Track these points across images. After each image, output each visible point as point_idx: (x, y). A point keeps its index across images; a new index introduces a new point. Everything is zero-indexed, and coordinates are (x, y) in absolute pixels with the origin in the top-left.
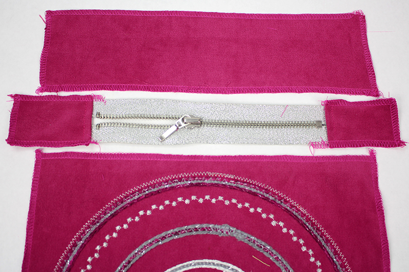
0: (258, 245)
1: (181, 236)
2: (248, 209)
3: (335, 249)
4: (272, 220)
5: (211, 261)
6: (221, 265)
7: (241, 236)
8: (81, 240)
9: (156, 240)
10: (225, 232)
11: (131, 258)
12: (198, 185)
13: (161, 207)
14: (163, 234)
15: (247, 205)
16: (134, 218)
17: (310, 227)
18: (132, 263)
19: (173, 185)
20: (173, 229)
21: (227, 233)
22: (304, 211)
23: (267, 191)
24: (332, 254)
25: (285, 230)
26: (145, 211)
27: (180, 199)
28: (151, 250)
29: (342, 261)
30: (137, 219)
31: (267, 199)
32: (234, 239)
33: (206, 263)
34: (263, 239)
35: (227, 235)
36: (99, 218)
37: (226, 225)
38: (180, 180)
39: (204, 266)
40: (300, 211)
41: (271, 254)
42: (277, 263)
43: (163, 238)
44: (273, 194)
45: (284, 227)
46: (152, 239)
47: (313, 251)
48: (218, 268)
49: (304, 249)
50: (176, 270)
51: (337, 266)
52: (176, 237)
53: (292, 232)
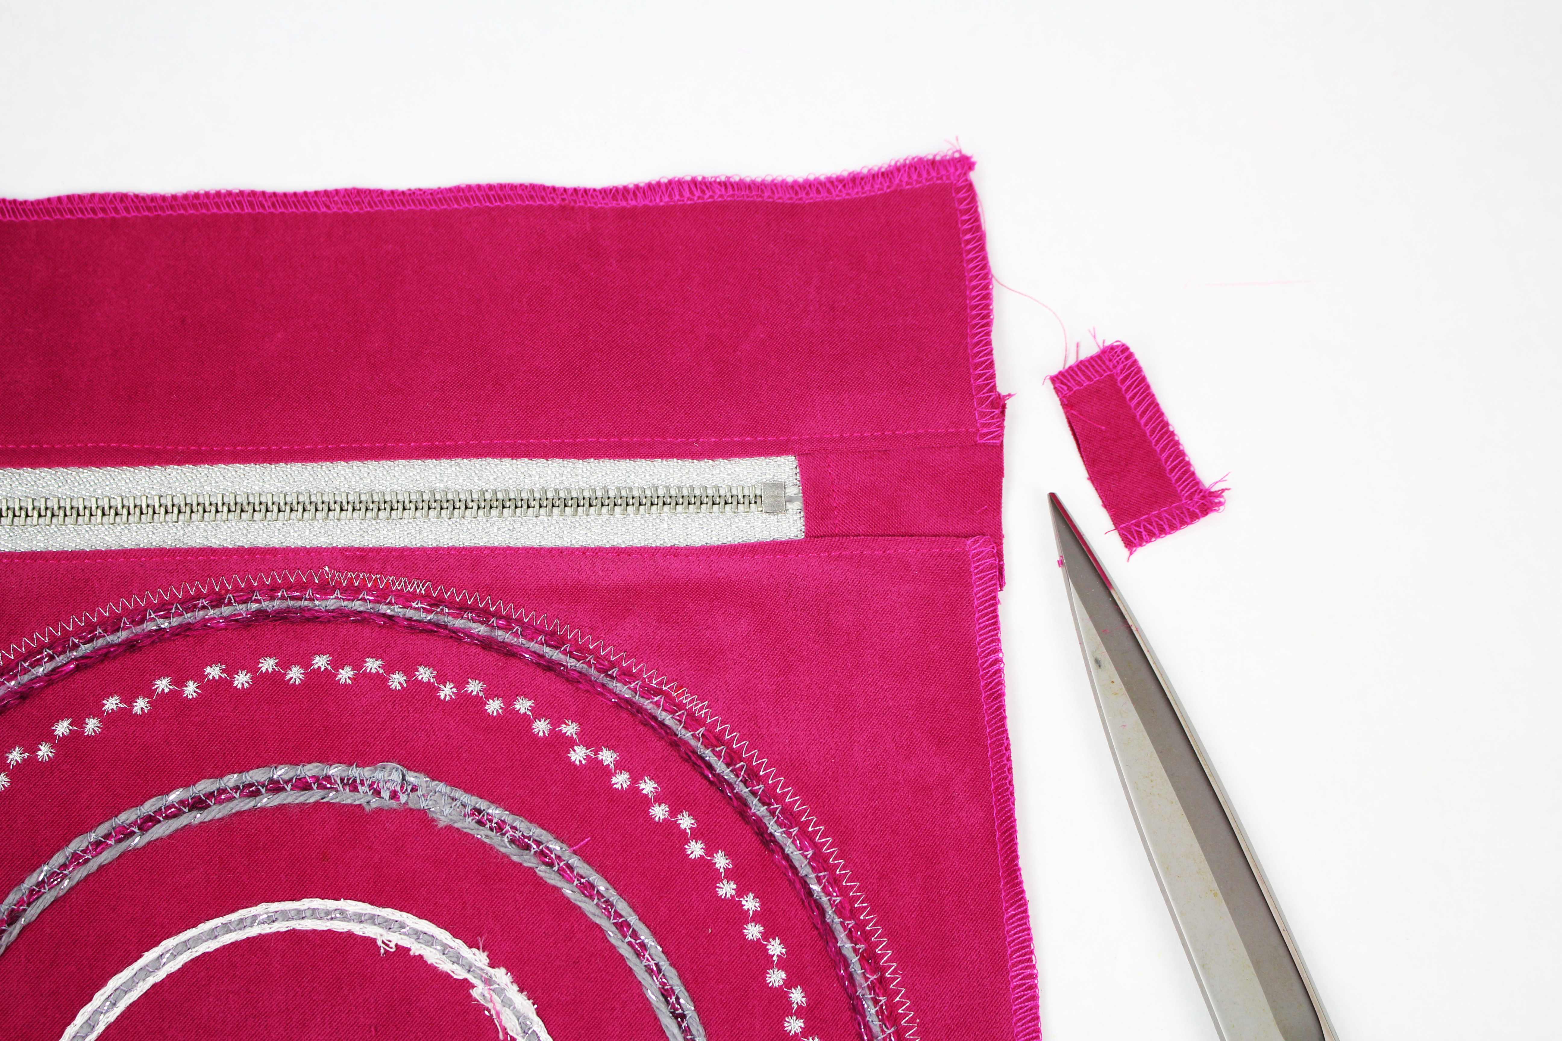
0: (513, 841)
1: (216, 812)
2: (478, 702)
4: (570, 743)
5: (330, 904)
6: (372, 919)
7: (447, 805)
9: (120, 829)
10: (386, 794)
11: (20, 902)
12: (282, 616)
13: (141, 705)
14: (149, 807)
15: (474, 687)
16: (34, 750)
18: (23, 921)
19: (189, 617)
20: (186, 785)
21: (394, 795)
22: (700, 709)
23: (556, 642)
24: (805, 869)
25: (621, 780)
26: (79, 722)
27: (214, 672)
28: (101, 868)
29: (844, 892)
30: (45, 752)
31: (550, 666)
32: (422, 818)
33: (314, 913)
34: (532, 818)
35: (394, 804)
37: (388, 766)
38: (218, 601)
40: (681, 706)
41: (566, 872)
42: (589, 907)
43: (148, 822)
44: (579, 652)
45: (620, 766)
46: (102, 830)
47: (728, 855)
48: (358, 929)
49: (696, 849)
50: (198, 940)
51: (822, 912)
52: (198, 817)
53: (648, 787)
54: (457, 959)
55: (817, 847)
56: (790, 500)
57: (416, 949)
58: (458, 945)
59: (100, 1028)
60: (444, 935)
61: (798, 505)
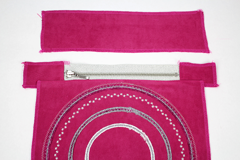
0: (145, 117)
1: (109, 112)
2: (141, 100)
3: (182, 119)
4: (152, 105)
5: (123, 124)
6: (128, 126)
7: (137, 112)
8: (61, 115)
9: (97, 114)
10: (130, 111)
11: (85, 123)
12: (116, 88)
13: (99, 99)
14: (100, 112)
15: (140, 98)
16: (87, 104)
17: (170, 108)
18: (86, 125)
19: (105, 88)
20: (105, 109)
21: (131, 111)
22: (168, 101)
23: (150, 92)
24: (180, 121)
25: (158, 110)
26: (92, 101)
27: (108, 95)
28: (95, 119)
29: (185, 124)
30: (88, 105)
31: (150, 95)
32: (134, 114)
33: (121, 125)
34: (147, 114)
35: (131, 112)
36: (70, 104)
37: (130, 107)
38: (108, 86)
39: (120, 126)
40: (165, 101)
41: (152, 121)
42: (154, 125)
43: (100, 113)
44: (153, 93)
45: (158, 108)
46: (95, 114)
47: (171, 119)
48: (126, 127)
49: (167, 118)
50: (107, 128)
51: (183, 126)
52: (106, 113)
53: (161, 111)
54: (138, 131)
56: (178, 75)
57: (133, 130)
58: (139, 129)
59: (95, 138)
60: (137, 128)
61: (179, 76)
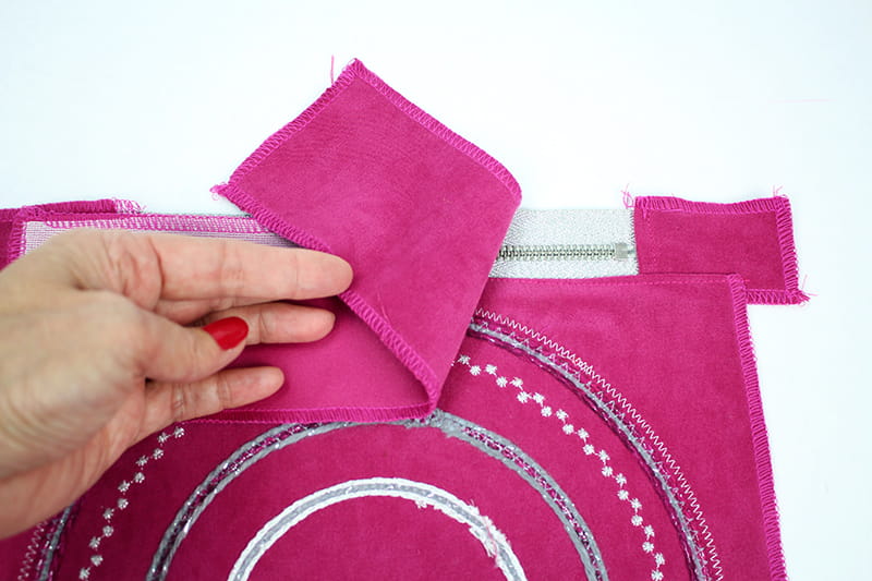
0: (489, 444)
1: (322, 430)
2: (466, 368)
4: (517, 390)
5: (388, 481)
6: (411, 489)
7: (451, 425)
9: (269, 439)
11: (214, 480)
14: (284, 427)
15: (464, 359)
17: (600, 403)
18: (216, 491)
21: (422, 420)
22: (588, 369)
23: (507, 330)
24: (648, 458)
25: (547, 412)
28: (259, 461)
29: (671, 472)
31: (507, 346)
32: (438, 433)
33: (378, 486)
34: (498, 431)
35: (422, 425)
39: (375, 493)
40: (578, 369)
41: (519, 462)
42: (532, 482)
43: (284, 435)
44: (520, 336)
45: (546, 403)
46: (260, 439)
47: (607, 453)
48: (404, 495)
49: (589, 449)
50: (314, 502)
51: (660, 484)
52: (311, 432)
53: (562, 415)
54: (459, 510)
55: (655, 448)
56: (629, 252)
57: (438, 506)
58: (461, 503)
59: (262, 552)
60: (452, 498)
61: (634, 255)
